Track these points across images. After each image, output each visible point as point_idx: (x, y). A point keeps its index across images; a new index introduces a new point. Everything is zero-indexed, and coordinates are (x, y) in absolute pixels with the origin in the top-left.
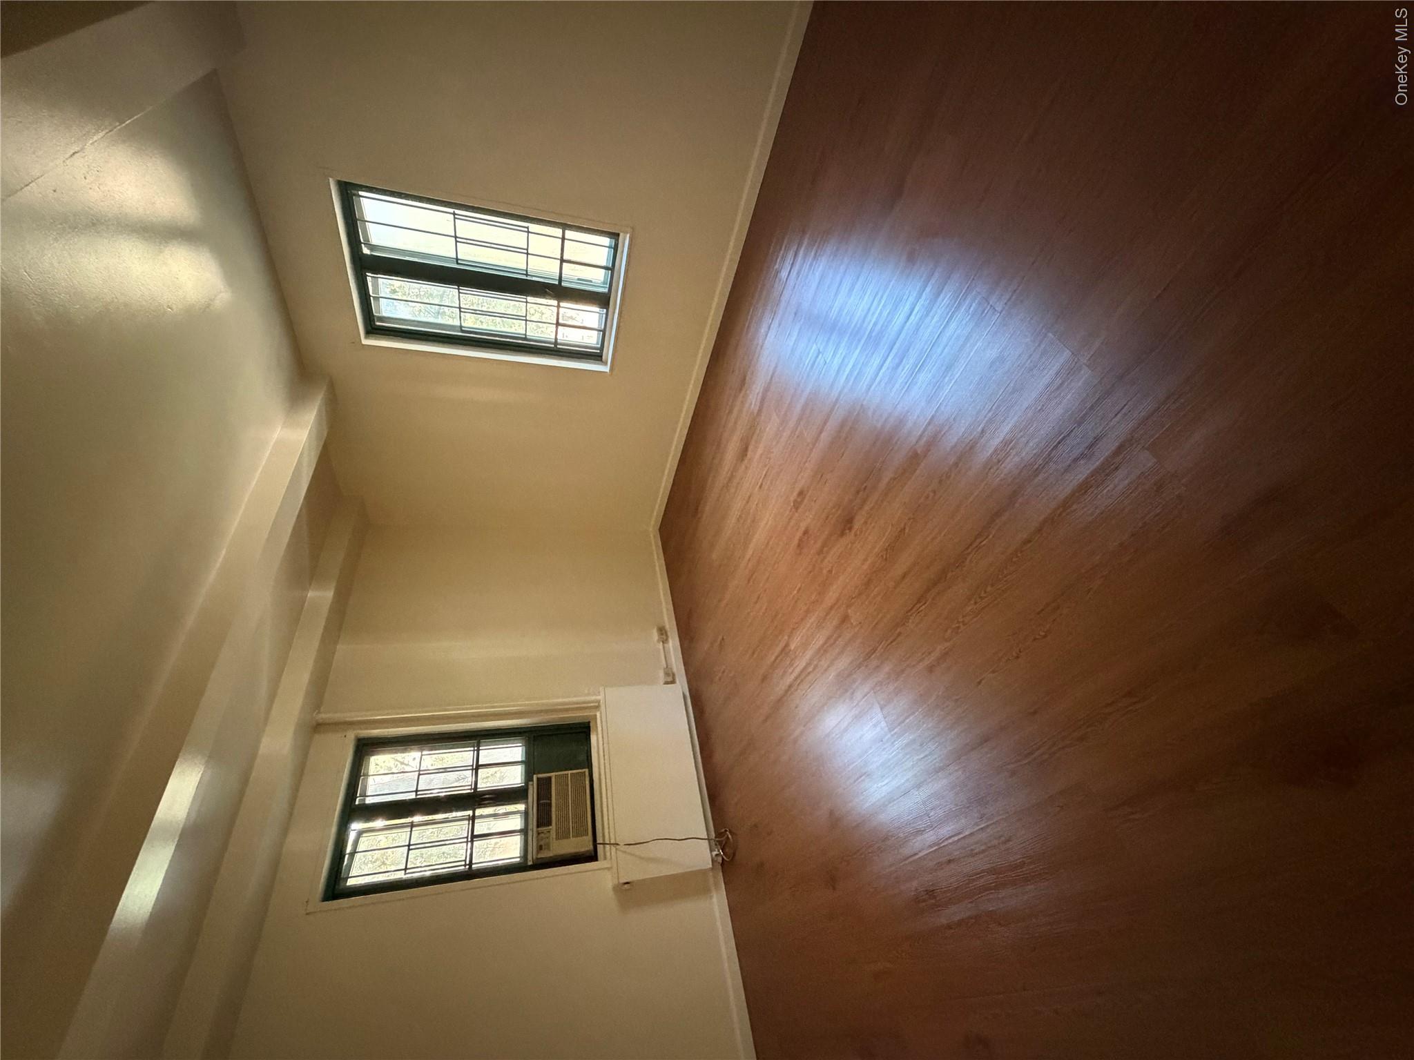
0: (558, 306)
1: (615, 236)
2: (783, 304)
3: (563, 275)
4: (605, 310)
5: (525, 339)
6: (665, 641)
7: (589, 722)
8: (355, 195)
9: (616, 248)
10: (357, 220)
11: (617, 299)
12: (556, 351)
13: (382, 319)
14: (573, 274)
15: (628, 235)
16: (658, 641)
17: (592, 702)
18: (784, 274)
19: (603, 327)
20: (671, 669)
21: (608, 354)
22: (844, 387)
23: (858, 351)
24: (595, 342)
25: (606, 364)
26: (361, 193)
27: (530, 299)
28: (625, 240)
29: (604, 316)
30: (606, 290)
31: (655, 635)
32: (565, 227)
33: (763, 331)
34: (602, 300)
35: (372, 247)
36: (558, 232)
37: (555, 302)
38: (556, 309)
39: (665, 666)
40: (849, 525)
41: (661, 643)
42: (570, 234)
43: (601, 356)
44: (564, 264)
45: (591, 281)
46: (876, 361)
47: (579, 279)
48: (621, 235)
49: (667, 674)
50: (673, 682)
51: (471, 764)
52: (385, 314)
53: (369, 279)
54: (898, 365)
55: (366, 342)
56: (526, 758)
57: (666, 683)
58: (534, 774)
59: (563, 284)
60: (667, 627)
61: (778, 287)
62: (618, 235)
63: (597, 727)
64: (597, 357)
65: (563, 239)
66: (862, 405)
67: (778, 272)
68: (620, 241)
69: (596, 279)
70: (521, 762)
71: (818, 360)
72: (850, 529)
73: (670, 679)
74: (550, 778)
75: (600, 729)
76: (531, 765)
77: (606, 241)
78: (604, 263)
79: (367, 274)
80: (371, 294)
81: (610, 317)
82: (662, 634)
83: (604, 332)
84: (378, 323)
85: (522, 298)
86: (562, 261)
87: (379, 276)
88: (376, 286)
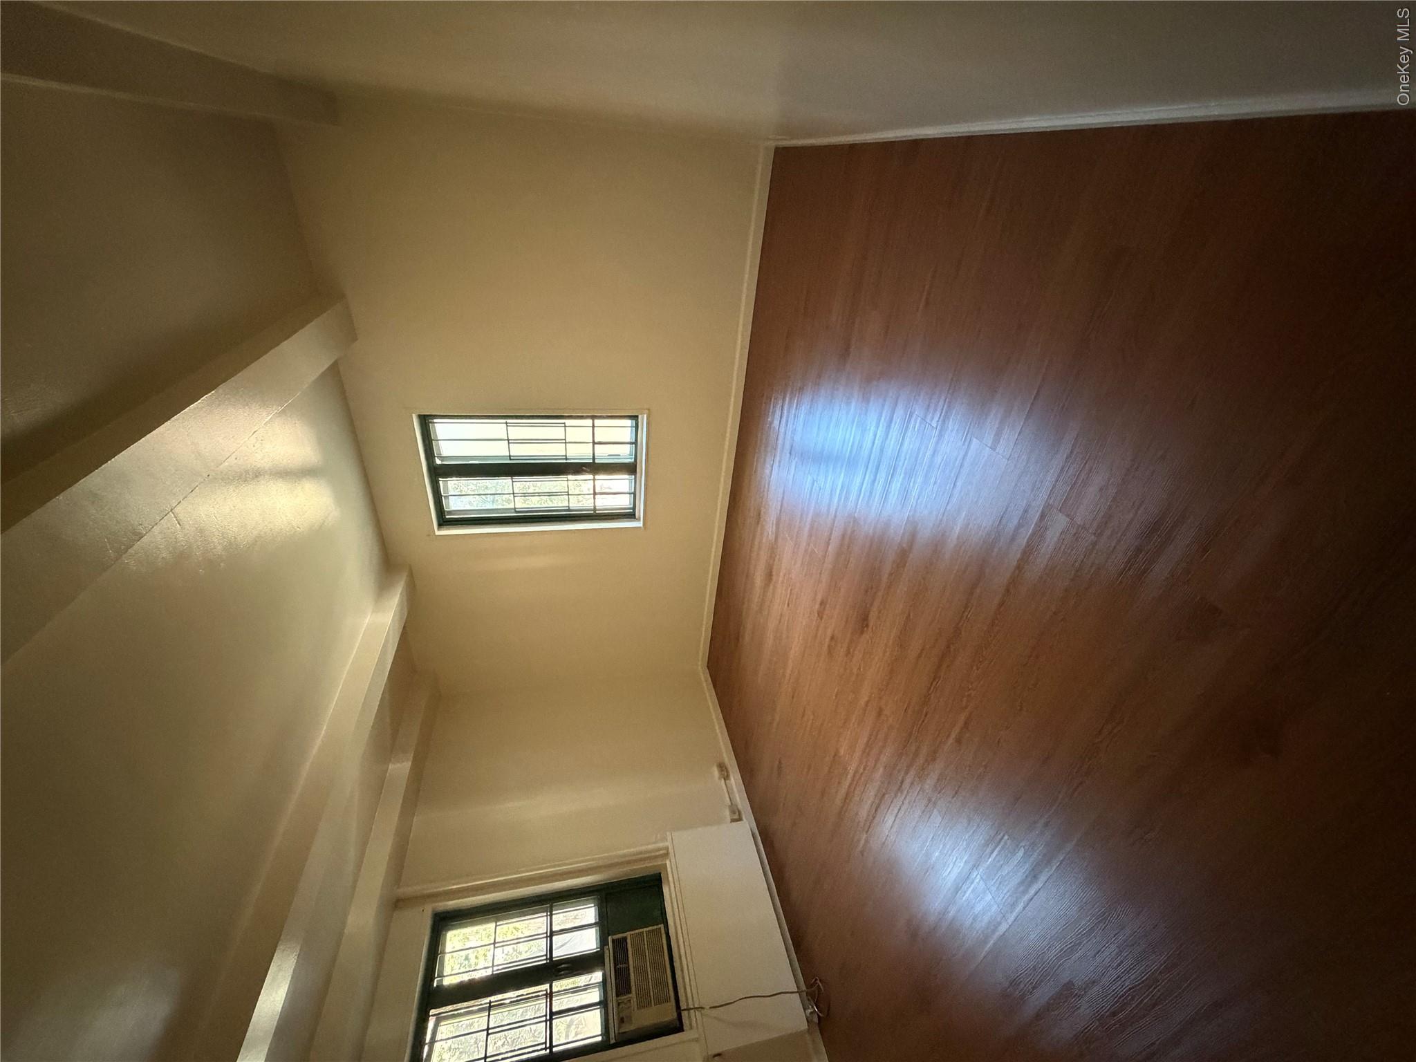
0: (594, 480)
1: (635, 417)
2: (779, 447)
3: (596, 454)
4: (633, 476)
5: (569, 510)
6: (726, 778)
7: (660, 873)
8: (431, 423)
9: (637, 427)
10: (432, 440)
11: (642, 467)
12: (596, 516)
13: (450, 513)
14: (604, 454)
15: (645, 416)
16: (719, 778)
17: (659, 849)
18: (776, 423)
19: (633, 490)
20: (737, 806)
21: (640, 512)
22: (838, 506)
23: (842, 475)
24: (628, 503)
25: (639, 519)
26: (435, 421)
27: (570, 477)
28: (643, 419)
29: (633, 481)
30: (633, 460)
31: (716, 772)
32: (593, 417)
33: (767, 472)
34: (631, 469)
35: (442, 458)
36: (589, 422)
37: (591, 477)
38: (592, 481)
39: (730, 804)
40: (865, 623)
41: (723, 780)
42: (597, 422)
43: (635, 515)
44: (596, 446)
45: (619, 455)
46: (858, 480)
47: (609, 456)
48: (640, 417)
49: (733, 812)
50: (740, 819)
51: (545, 931)
52: (453, 508)
53: (441, 483)
54: (874, 481)
55: (438, 533)
56: (599, 919)
57: (733, 821)
58: (609, 935)
59: (597, 461)
60: (726, 761)
61: (773, 436)
62: (637, 417)
63: (668, 878)
64: (631, 515)
65: (593, 426)
66: (854, 517)
67: (771, 423)
68: (639, 420)
69: (624, 453)
70: (595, 924)
71: (814, 487)
72: (867, 626)
73: (736, 817)
74: (625, 939)
75: (671, 879)
76: (605, 926)
77: (628, 422)
78: (628, 440)
79: (440, 479)
80: (442, 494)
81: (638, 481)
82: (722, 771)
83: (634, 494)
84: (447, 517)
85: (563, 477)
86: (594, 443)
87: (449, 479)
88: (446, 487)
